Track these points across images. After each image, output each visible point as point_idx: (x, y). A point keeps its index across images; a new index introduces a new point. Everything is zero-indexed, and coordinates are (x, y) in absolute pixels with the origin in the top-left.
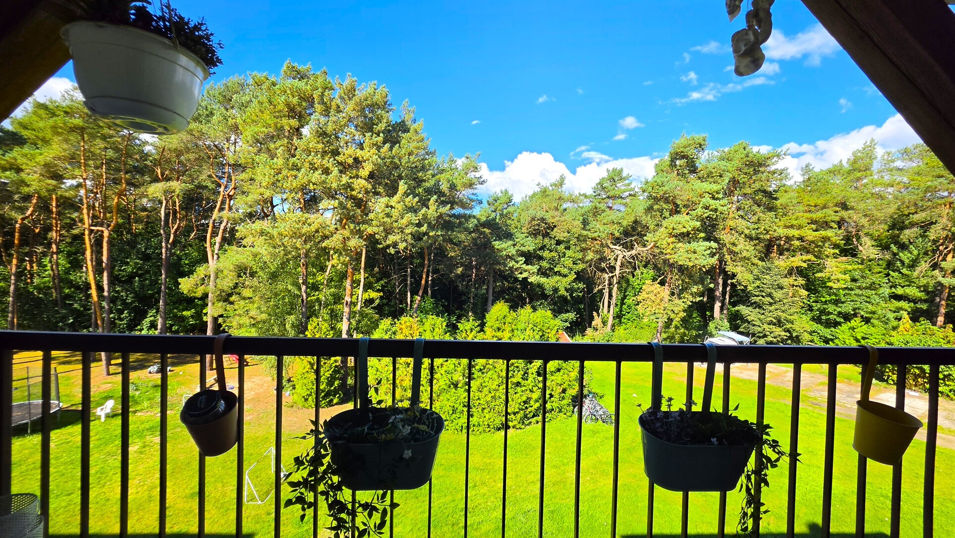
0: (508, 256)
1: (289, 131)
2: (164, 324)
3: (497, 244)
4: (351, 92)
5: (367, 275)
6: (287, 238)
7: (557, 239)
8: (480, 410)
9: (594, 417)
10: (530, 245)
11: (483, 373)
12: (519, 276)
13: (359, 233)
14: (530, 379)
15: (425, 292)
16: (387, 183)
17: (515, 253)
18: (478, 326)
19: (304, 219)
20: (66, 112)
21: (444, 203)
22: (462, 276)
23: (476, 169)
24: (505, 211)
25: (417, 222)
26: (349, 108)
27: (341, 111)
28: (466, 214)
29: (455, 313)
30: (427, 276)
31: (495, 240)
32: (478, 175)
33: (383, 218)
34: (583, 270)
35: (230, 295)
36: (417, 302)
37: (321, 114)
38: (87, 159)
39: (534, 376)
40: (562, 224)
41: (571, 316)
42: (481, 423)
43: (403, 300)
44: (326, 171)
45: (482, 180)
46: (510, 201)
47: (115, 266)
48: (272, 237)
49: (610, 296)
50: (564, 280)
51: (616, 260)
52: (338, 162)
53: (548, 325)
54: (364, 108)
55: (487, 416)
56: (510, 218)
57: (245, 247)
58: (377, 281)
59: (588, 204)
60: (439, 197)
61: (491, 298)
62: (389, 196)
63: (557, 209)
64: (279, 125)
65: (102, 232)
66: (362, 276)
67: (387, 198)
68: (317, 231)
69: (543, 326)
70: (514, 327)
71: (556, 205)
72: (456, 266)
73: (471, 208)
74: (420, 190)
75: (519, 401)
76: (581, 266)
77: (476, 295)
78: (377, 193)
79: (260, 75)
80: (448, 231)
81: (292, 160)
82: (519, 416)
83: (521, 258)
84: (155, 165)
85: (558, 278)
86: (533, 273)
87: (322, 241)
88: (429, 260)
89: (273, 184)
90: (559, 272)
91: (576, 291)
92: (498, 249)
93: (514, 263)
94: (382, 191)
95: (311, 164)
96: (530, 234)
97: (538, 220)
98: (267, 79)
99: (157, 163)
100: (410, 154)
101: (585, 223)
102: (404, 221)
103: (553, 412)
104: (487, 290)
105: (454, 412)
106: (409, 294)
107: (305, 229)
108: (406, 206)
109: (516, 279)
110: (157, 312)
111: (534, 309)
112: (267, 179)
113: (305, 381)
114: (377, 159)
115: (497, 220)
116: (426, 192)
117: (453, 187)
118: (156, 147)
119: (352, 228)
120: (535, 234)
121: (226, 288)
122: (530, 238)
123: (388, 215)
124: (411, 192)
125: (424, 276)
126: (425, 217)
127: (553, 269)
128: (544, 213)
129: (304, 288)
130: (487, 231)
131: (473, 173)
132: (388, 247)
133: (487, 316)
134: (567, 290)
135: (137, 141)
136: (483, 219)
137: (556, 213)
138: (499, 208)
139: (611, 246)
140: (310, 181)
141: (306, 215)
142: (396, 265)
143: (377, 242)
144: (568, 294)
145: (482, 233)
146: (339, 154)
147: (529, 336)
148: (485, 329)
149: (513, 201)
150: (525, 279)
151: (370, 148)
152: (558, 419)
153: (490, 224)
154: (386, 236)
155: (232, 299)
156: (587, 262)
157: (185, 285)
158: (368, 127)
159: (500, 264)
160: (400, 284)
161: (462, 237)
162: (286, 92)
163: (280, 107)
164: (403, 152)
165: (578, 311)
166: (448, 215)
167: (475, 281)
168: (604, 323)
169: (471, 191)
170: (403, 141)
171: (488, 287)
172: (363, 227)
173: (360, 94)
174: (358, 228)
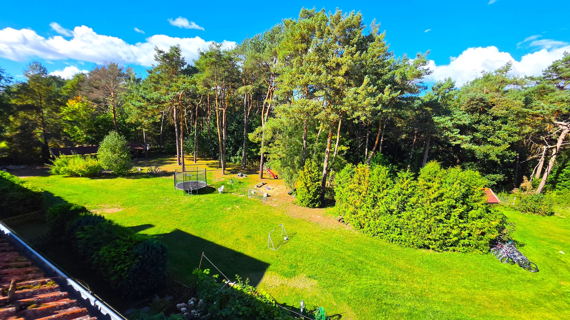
0: (444, 128)
1: (301, 51)
2: (245, 154)
3: (436, 119)
4: (338, 20)
5: (341, 136)
6: (296, 114)
7: (494, 115)
8: (407, 232)
9: (511, 260)
10: (466, 120)
11: (413, 208)
12: (453, 142)
13: (337, 111)
14: (451, 220)
15: (377, 149)
16: (356, 78)
17: (451, 125)
18: (412, 176)
19: (305, 102)
20: (210, 56)
21: (396, 90)
22: (405, 141)
23: (425, 63)
24: (447, 94)
25: (375, 103)
26: (336, 31)
27: (331, 34)
28: (412, 97)
29: (397, 164)
30: (380, 139)
31: (435, 116)
32: (426, 67)
33: (352, 101)
34: (518, 142)
35: (270, 143)
36: (371, 154)
37: (318, 37)
38: (218, 77)
39: (456, 218)
40: (501, 103)
41: (499, 177)
42: (407, 240)
43: (363, 153)
44: (319, 73)
45: (429, 71)
46: (453, 86)
47: (228, 126)
48: (289, 113)
49: (546, 164)
50: (496, 149)
51: (559, 134)
52: (326, 66)
53: (475, 183)
54: (345, 29)
55: (413, 237)
56: (450, 99)
57: (277, 118)
58: (347, 140)
59: (533, 85)
60: (393, 85)
61: (426, 156)
62: (357, 86)
63: (498, 91)
64: (296, 48)
65: (223, 110)
66: (338, 137)
67: (356, 88)
68: (312, 109)
69: (470, 182)
70: (442, 180)
71: (497, 87)
72: (402, 133)
73: (418, 93)
74: (380, 82)
75: (440, 232)
76: (517, 138)
77: (415, 154)
78: (350, 85)
79: (287, 20)
80: (398, 109)
81: (301, 68)
82: (438, 243)
83: (456, 130)
84: (242, 78)
85: (490, 146)
86: (466, 141)
87: (315, 115)
88: (382, 129)
89: (291, 83)
90: (492, 142)
91: (508, 158)
92: (437, 123)
93: (449, 133)
94: (352, 83)
95: (311, 69)
96: (467, 111)
97: (477, 100)
98: (291, 21)
99: (243, 76)
100: (373, 57)
101: (527, 102)
102: (365, 103)
103: (469, 247)
104: (424, 151)
105: (388, 228)
106: (367, 149)
107: (306, 108)
108: (368, 92)
109: (450, 145)
110: (242, 148)
111: (463, 168)
112: (288, 80)
113: (302, 192)
114: (351, 62)
115: (439, 101)
116: (383, 83)
117: (404, 78)
118: (243, 68)
119: (332, 107)
120: (472, 111)
121: (267, 139)
122: (467, 115)
123: (355, 99)
124: (373, 82)
125: (377, 138)
126: (380, 99)
127: (486, 139)
128: (483, 95)
129: (304, 142)
130: (429, 109)
131: (422, 67)
132: (354, 119)
133: (421, 170)
134: (497, 156)
135: (236, 66)
136: (427, 100)
137: (497, 94)
138: (442, 92)
139: (556, 122)
140: (309, 80)
141: (307, 100)
142: (360, 131)
143: (347, 116)
144: (499, 160)
145: (424, 110)
146: (327, 61)
147: (456, 188)
148: (418, 179)
149: (455, 87)
150: (458, 146)
151: (347, 55)
152: (474, 253)
153: (432, 104)
154: (353, 113)
155: (270, 145)
156: (523, 135)
157: (251, 136)
158: (347, 42)
159: (437, 133)
160: (361, 142)
161: (409, 113)
162: (300, 27)
163: (297, 37)
164: (368, 56)
165: (507, 174)
166: (399, 98)
167: (415, 144)
168: (534, 186)
169: (418, 80)
170: (370, 48)
171: (425, 150)
172: (339, 107)
173: (343, 20)
174: (336, 107)
